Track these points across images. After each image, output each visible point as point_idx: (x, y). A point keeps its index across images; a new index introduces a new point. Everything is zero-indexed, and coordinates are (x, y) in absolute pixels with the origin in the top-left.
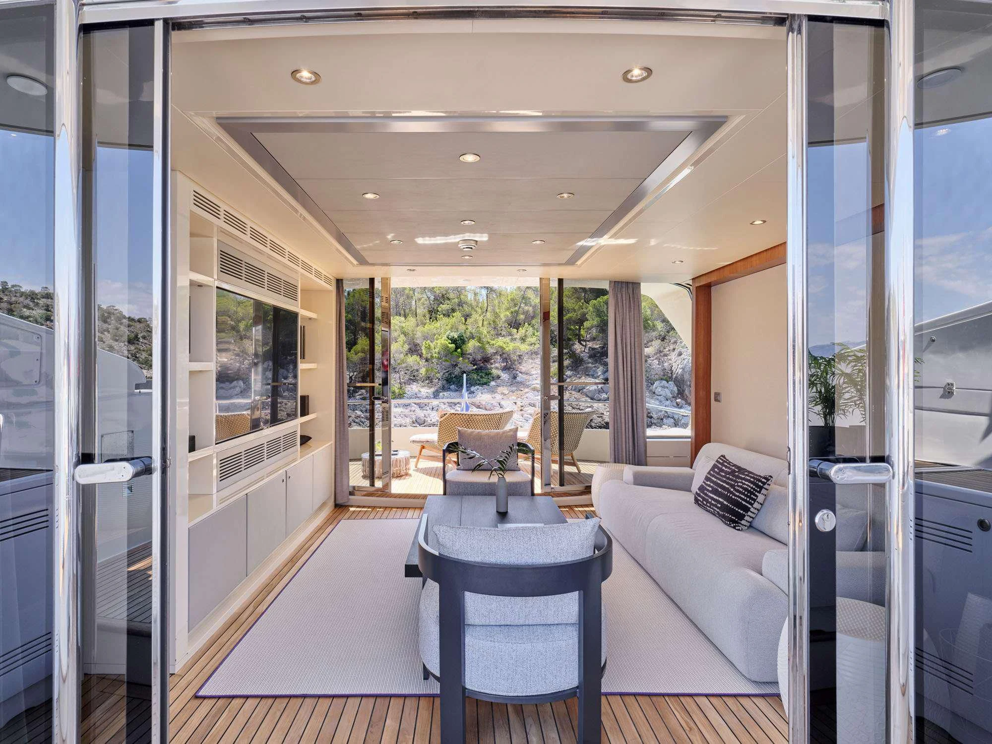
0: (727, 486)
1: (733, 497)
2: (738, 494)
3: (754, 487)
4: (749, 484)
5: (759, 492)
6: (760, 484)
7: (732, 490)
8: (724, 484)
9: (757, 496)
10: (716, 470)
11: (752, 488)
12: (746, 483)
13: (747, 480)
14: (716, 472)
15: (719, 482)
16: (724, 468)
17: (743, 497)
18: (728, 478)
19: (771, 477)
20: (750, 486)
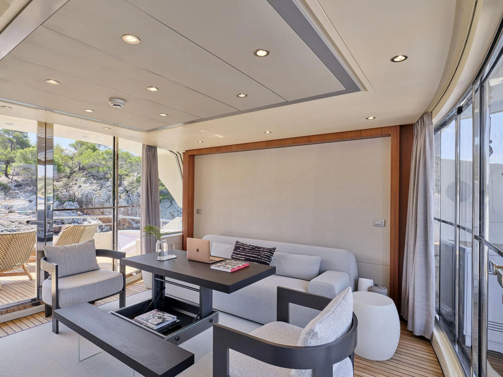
0: (255, 256)
1: (262, 260)
2: (264, 259)
3: (270, 254)
4: (268, 253)
5: (272, 256)
6: (272, 252)
7: (260, 257)
8: (253, 255)
9: (271, 258)
10: (241, 249)
11: (269, 255)
12: (265, 253)
13: (265, 251)
14: (241, 250)
15: (247, 254)
16: (245, 247)
17: (267, 259)
18: (253, 252)
19: (275, 248)
20: (268, 254)
